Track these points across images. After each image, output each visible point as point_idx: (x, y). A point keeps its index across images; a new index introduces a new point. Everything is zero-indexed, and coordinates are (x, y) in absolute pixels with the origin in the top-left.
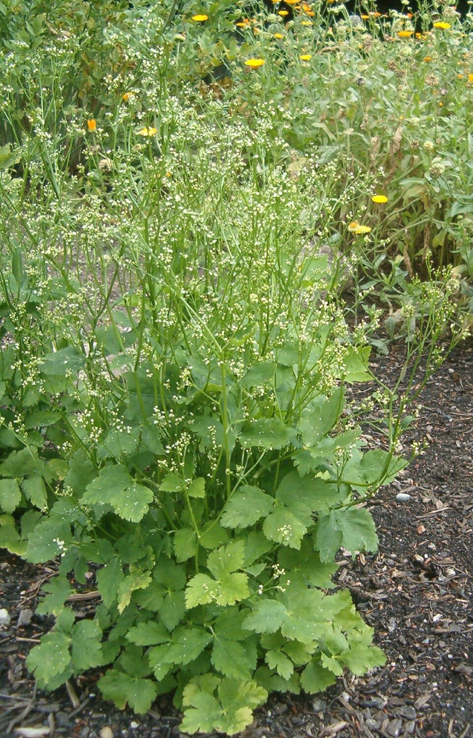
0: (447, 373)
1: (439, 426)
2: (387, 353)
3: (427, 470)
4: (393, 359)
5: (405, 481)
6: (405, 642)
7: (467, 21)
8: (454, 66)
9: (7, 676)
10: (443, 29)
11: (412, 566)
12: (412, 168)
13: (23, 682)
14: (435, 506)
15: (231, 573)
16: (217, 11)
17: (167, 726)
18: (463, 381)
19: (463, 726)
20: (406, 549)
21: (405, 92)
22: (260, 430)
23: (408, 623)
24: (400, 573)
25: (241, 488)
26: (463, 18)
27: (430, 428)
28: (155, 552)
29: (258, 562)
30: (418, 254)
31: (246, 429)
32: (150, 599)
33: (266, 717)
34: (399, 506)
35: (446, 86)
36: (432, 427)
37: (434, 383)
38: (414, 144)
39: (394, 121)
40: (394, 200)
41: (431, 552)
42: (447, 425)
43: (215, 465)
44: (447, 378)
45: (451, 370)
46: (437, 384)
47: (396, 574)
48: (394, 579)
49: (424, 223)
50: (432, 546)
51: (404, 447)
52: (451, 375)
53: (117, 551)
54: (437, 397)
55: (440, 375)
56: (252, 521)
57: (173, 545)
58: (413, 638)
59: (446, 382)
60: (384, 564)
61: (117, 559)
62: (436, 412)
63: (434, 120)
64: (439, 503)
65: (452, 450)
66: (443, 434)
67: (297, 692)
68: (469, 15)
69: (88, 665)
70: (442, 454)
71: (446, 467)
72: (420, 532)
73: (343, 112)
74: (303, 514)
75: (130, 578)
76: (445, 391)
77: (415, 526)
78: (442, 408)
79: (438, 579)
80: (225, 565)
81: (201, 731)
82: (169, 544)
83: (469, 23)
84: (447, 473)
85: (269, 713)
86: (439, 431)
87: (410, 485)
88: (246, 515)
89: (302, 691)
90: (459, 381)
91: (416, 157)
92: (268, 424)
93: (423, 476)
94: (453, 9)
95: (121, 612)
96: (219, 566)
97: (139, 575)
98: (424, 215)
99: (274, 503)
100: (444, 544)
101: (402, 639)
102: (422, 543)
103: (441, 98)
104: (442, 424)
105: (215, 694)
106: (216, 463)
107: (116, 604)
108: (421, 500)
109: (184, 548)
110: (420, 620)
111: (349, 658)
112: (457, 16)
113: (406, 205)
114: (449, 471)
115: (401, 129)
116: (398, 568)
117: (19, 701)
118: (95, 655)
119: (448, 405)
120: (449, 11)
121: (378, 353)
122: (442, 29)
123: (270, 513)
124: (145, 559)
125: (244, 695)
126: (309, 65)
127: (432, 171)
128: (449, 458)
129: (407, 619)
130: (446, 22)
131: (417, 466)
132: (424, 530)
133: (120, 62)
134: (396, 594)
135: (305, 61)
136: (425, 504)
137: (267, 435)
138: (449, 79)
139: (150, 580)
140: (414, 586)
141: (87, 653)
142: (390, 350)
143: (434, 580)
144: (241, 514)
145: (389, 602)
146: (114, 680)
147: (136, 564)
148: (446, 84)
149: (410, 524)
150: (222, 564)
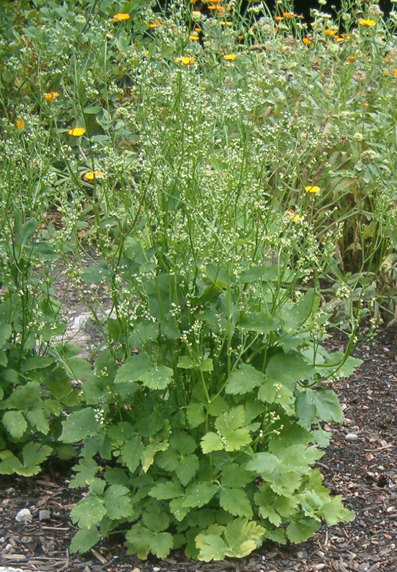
0: (382, 352)
1: (378, 390)
3: (371, 420)
4: (330, 343)
5: (352, 428)
6: (365, 525)
7: (391, 19)
8: (379, 64)
9: (42, 549)
10: (369, 26)
11: (365, 480)
12: (341, 164)
13: (56, 552)
14: (381, 445)
15: (235, 430)
16: (131, 11)
17: (183, 568)
20: (358, 471)
21: (332, 89)
22: (252, 320)
23: (366, 513)
24: (356, 484)
25: (239, 366)
26: (386, 16)
27: (370, 392)
28: (170, 423)
29: (255, 421)
30: (348, 249)
31: (242, 320)
32: (167, 462)
33: (262, 560)
34: (349, 444)
35: (371, 83)
36: (372, 391)
37: (371, 360)
38: (343, 139)
39: (323, 118)
40: (323, 197)
41: (380, 471)
42: (386, 389)
43: (220, 346)
44: (382, 356)
45: (386, 349)
46: (374, 360)
47: (351, 485)
48: (351, 489)
49: (354, 215)
50: (381, 467)
51: (348, 406)
52: (386, 354)
53: (136, 431)
54: (374, 370)
55: (376, 353)
56: (249, 389)
57: (187, 415)
58: (371, 522)
59: (382, 359)
60: (341, 480)
61: (137, 437)
62: (375, 380)
63: (361, 116)
64: (383, 442)
65: (392, 405)
66: (383, 395)
67: (284, 543)
68: (392, 13)
69: (121, 515)
70: (383, 408)
71: (387, 417)
72: (369, 460)
73: (272, 110)
74: (289, 382)
75: (150, 447)
76: (382, 365)
77: (364, 457)
78: (380, 377)
79: (388, 487)
80: (229, 424)
81: (215, 559)
82: (183, 415)
83: (393, 20)
84: (389, 422)
85: (264, 558)
86: (379, 394)
87: (357, 430)
88: (245, 386)
89: (288, 541)
90: (394, 358)
91: (344, 153)
92: (258, 316)
93: (367, 424)
94: (377, 6)
95: (146, 471)
96: (225, 426)
97: (158, 444)
98: (355, 208)
99: (265, 378)
100: (391, 466)
101: (362, 523)
102: (372, 466)
103: (367, 97)
104: (382, 389)
105: (222, 536)
106: (221, 344)
107: (141, 466)
108: (368, 441)
109: (194, 418)
110: (376, 511)
111: (324, 512)
112: (380, 14)
113: (336, 199)
114: (391, 421)
115: (329, 125)
116: (353, 482)
117: (58, 561)
118: (126, 507)
119: (385, 375)
120: (374, 9)
122: (367, 26)
123: (263, 384)
124: (162, 431)
125: (246, 534)
126: (233, 65)
127: (364, 157)
128: (390, 411)
129: (365, 511)
130: (371, 19)
131: (361, 417)
132: (372, 457)
133: (31, 64)
134: (354, 497)
135: (230, 61)
136: (371, 443)
137: (258, 324)
138: (374, 77)
139: (168, 445)
140: (368, 492)
141: (119, 507)
143: (385, 488)
144: (241, 385)
145: (348, 502)
146: (139, 533)
147: (154, 436)
148: (371, 82)
149: (359, 456)
150: (227, 425)
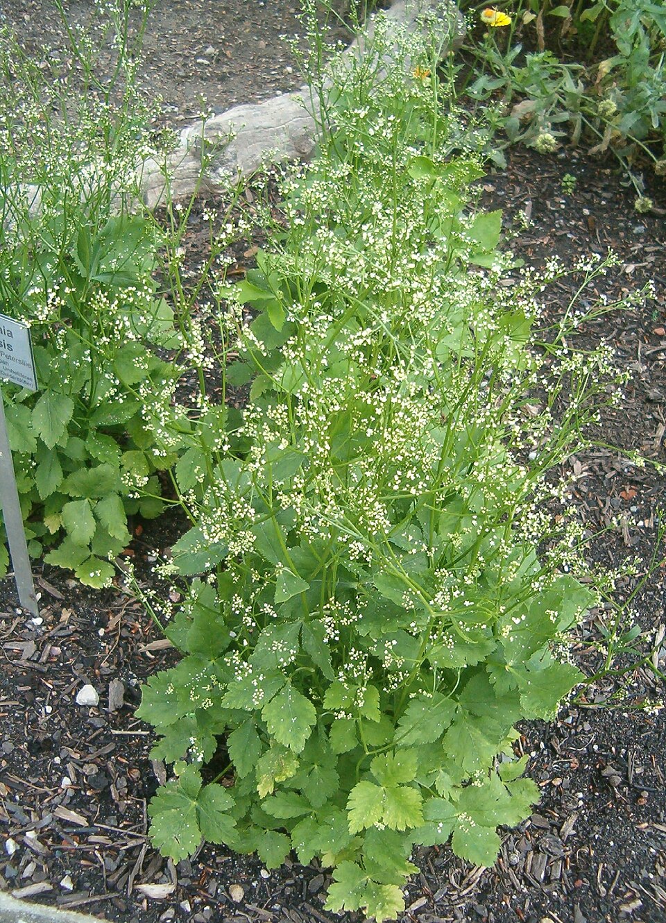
2: (504, 166)
9: (110, 793)
13: (129, 802)
15: (400, 785)
17: (301, 876)
18: (601, 232)
19: (612, 872)
44: (580, 224)
45: (586, 211)
46: (569, 236)
52: (585, 219)
55: (573, 218)
56: (431, 738)
57: (329, 738)
75: (270, 753)
80: (393, 773)
88: (424, 729)
90: (595, 231)
95: (261, 795)
96: (385, 771)
99: (457, 709)
109: (341, 741)
117: (132, 837)
118: (229, 832)
121: (493, 166)
123: (453, 723)
142: (508, 159)
144: (418, 728)
